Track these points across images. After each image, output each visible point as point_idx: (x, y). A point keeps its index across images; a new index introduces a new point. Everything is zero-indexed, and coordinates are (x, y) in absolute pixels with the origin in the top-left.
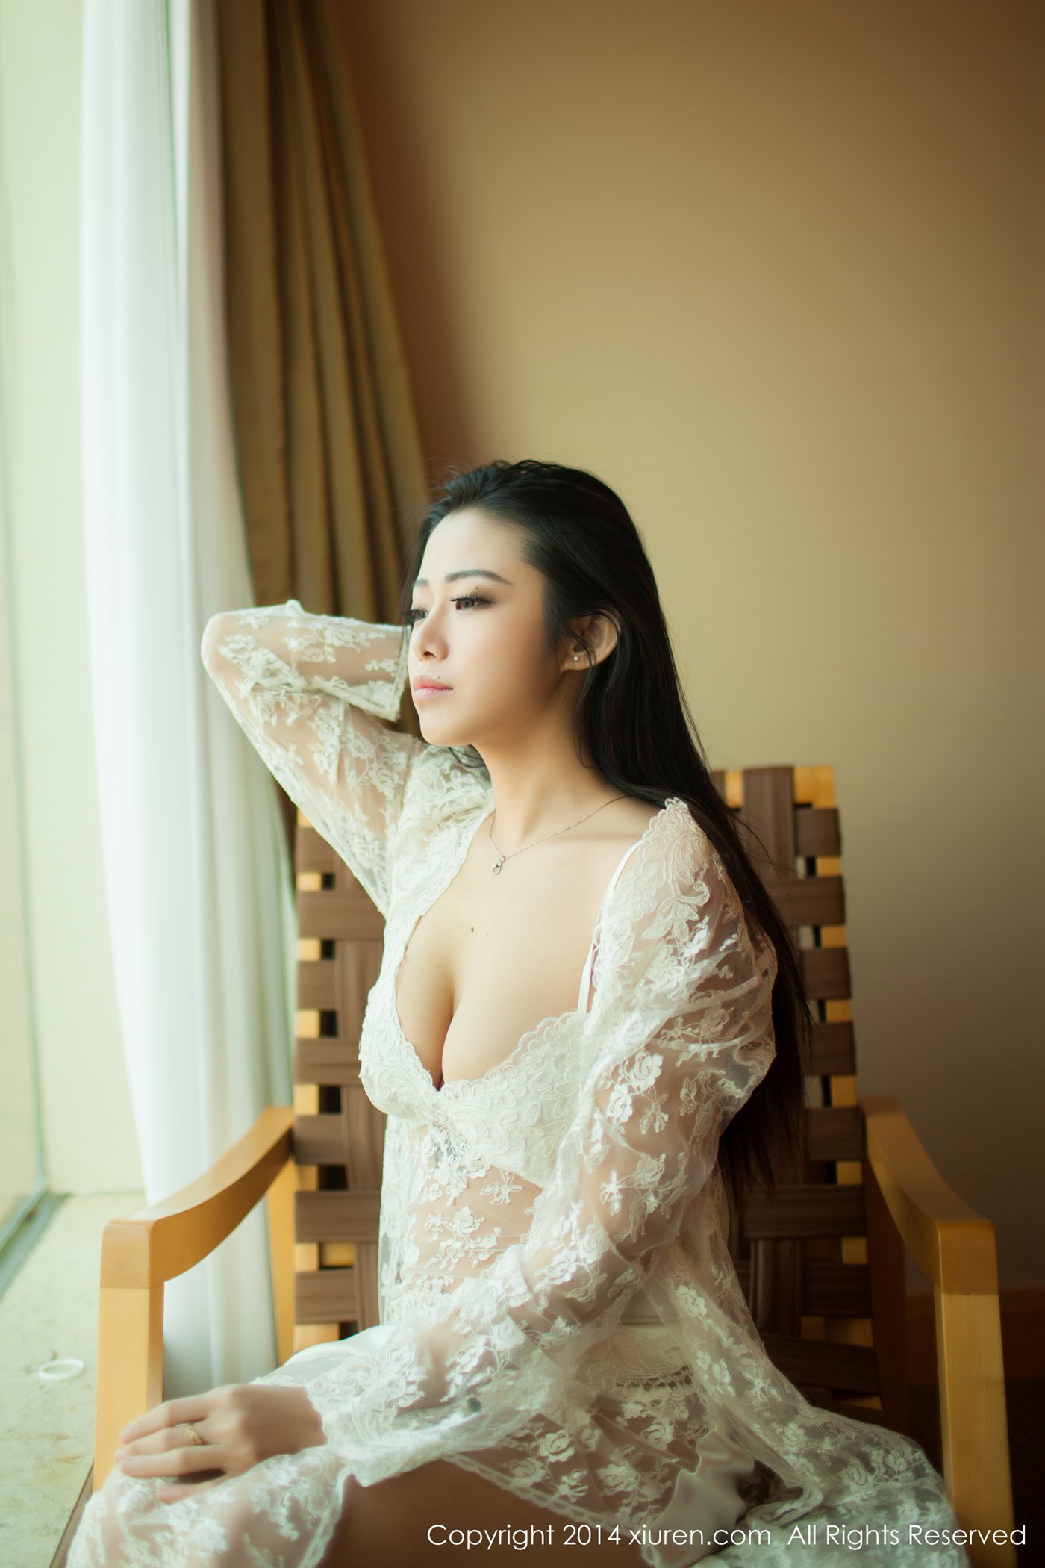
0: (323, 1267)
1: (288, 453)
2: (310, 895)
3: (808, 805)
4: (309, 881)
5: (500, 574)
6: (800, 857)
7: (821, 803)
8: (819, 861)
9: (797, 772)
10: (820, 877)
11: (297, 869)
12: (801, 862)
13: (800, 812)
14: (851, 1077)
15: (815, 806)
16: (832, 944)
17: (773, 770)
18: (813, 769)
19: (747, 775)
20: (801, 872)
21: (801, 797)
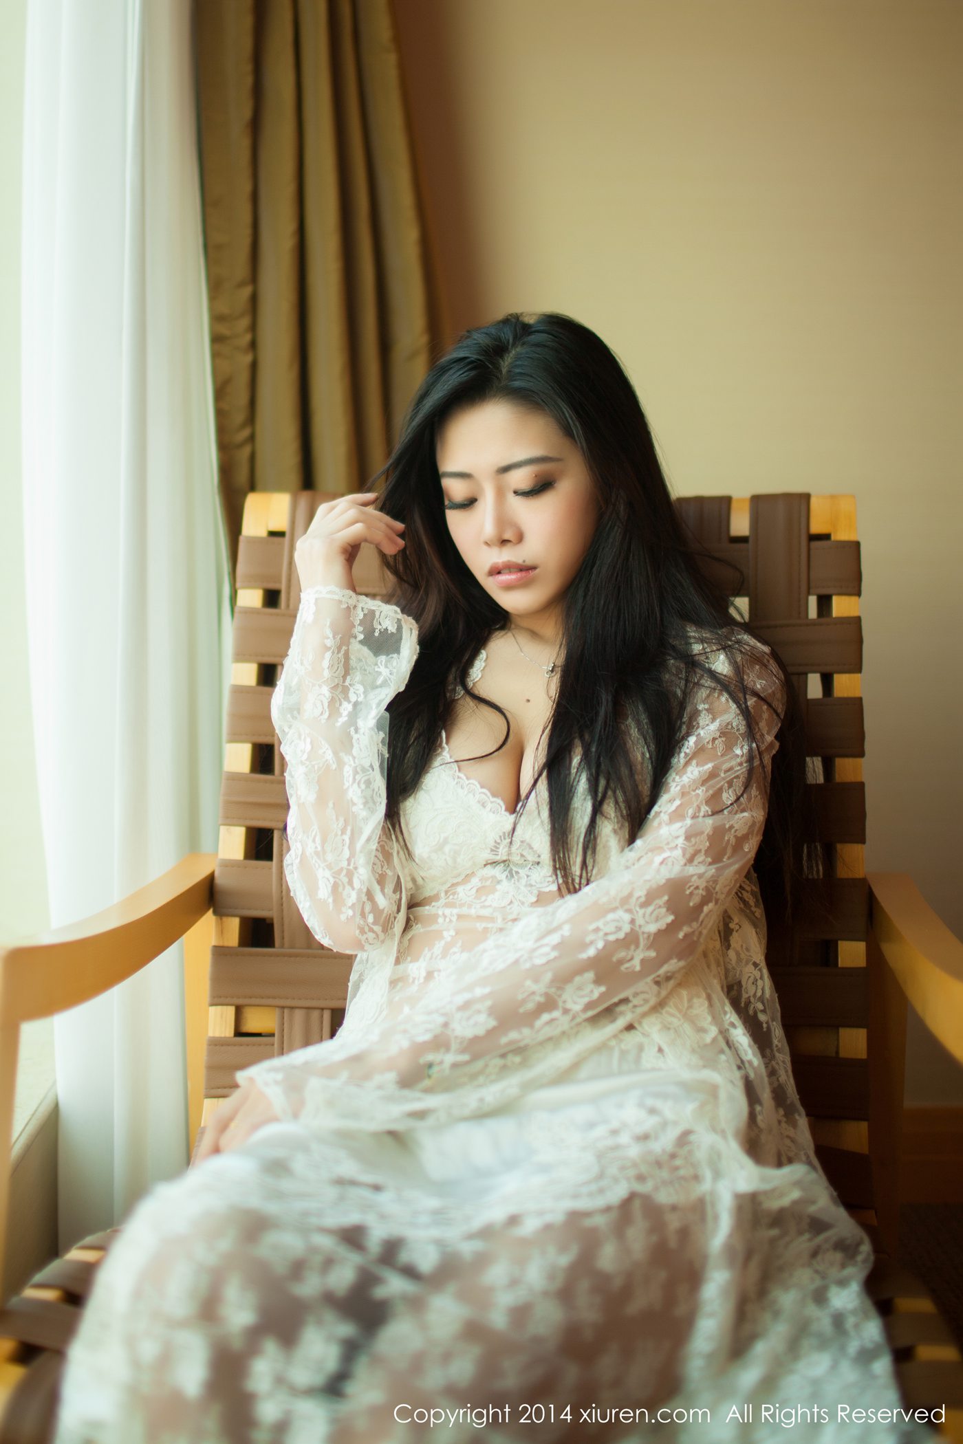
0: (239, 1033)
1: (256, 126)
2: (249, 611)
3: (827, 537)
4: (251, 598)
5: (550, 455)
6: (813, 594)
7: (841, 535)
8: (835, 599)
9: (813, 501)
10: (835, 618)
11: (238, 584)
12: (813, 601)
13: (815, 544)
14: (860, 846)
15: (833, 538)
16: (845, 695)
17: (788, 497)
18: (833, 497)
19: (758, 501)
20: (813, 612)
21: (816, 527)
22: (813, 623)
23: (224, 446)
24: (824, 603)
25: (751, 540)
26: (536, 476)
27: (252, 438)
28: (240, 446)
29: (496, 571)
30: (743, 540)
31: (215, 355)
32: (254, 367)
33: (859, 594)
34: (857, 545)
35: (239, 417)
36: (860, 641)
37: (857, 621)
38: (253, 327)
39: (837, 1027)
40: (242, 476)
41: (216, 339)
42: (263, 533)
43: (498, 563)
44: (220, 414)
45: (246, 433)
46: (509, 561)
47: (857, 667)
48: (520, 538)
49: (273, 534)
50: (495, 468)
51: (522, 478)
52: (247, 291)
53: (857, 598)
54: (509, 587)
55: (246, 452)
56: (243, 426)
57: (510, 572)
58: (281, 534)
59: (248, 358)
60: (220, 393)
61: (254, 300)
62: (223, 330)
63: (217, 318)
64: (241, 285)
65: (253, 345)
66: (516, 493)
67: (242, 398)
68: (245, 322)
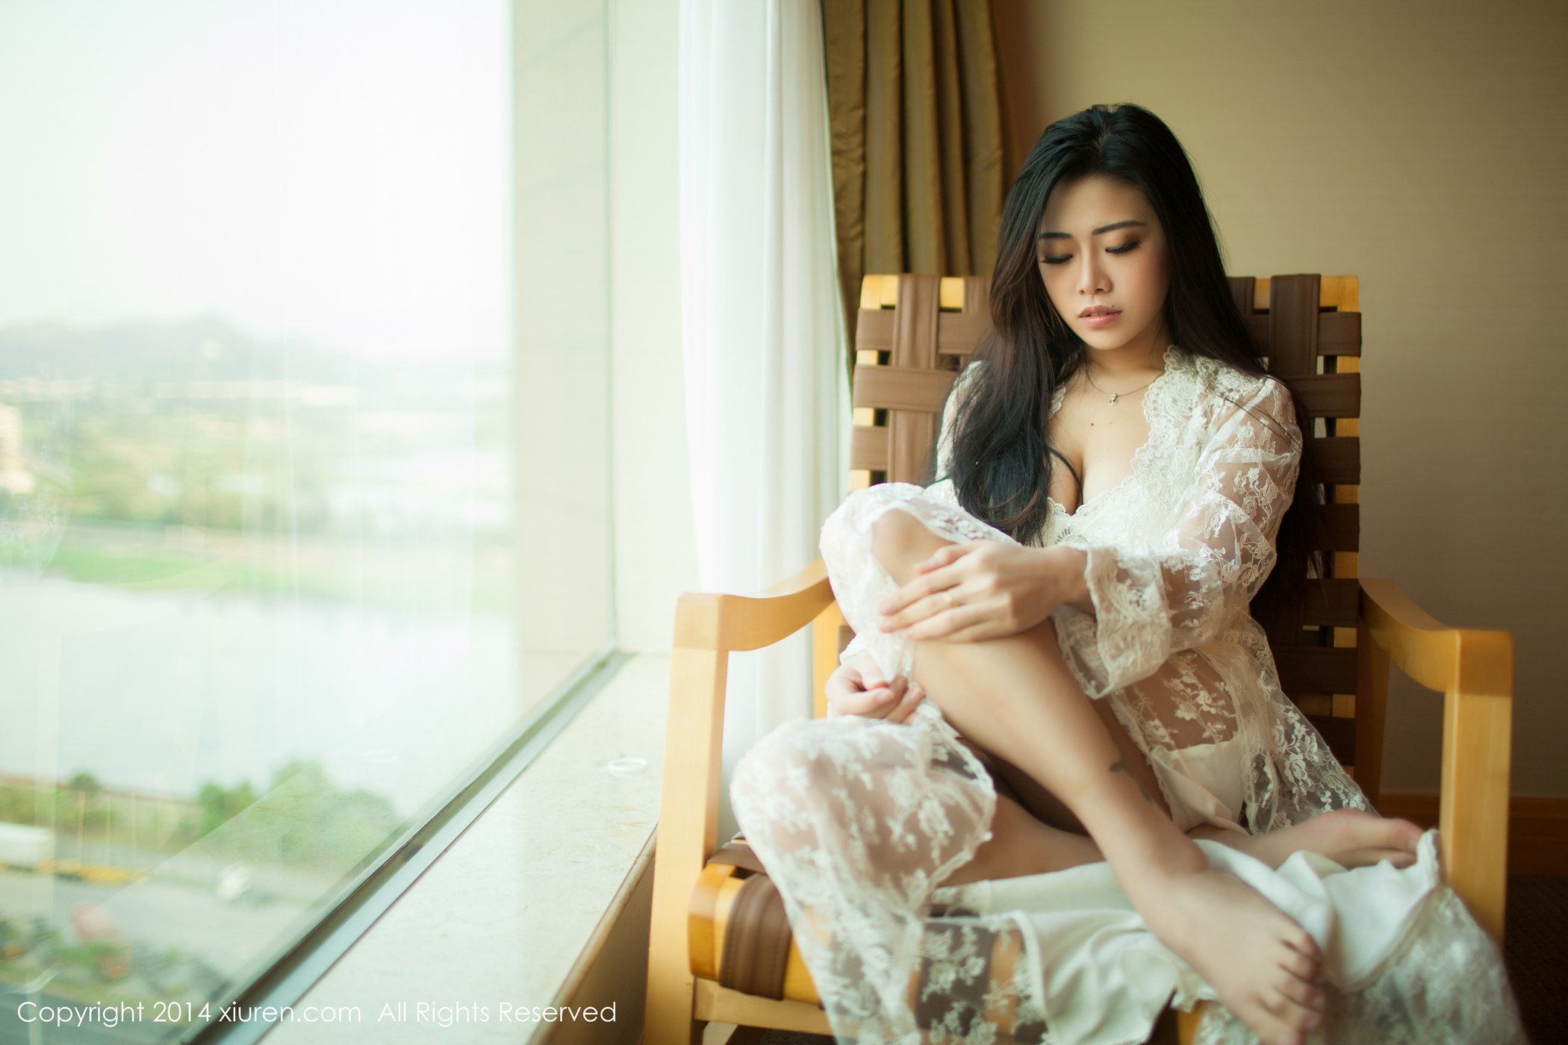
2: (868, 369)
3: (1334, 309)
4: (868, 358)
5: (1138, 220)
6: (1321, 355)
7: (1346, 308)
8: (1339, 360)
9: (1324, 281)
10: (1340, 374)
11: (858, 347)
12: (1320, 360)
13: (1324, 315)
14: (1353, 554)
15: (1338, 310)
16: (1345, 435)
17: (1302, 278)
18: (1339, 277)
19: (1277, 281)
20: (1320, 370)
21: (1325, 302)
22: (1320, 378)
23: (842, 240)
24: (1330, 362)
25: (1271, 312)
26: (1126, 237)
27: (862, 233)
28: (853, 239)
29: (1087, 314)
30: (1265, 312)
31: (835, 166)
32: (864, 175)
33: (1359, 355)
34: (1358, 316)
35: (853, 216)
36: (1358, 392)
37: (1357, 377)
38: (864, 144)
39: (1330, 694)
40: (854, 265)
41: (836, 153)
42: (877, 306)
43: (1090, 308)
44: (839, 213)
45: (858, 229)
46: (1100, 306)
47: (1356, 414)
48: (1111, 287)
49: (885, 307)
50: (1093, 229)
51: (1112, 239)
52: (860, 113)
53: (1357, 358)
54: (1097, 328)
55: (858, 244)
56: (855, 224)
57: (1099, 315)
58: (891, 308)
59: (860, 169)
60: (838, 197)
61: (865, 120)
62: (842, 146)
63: (836, 136)
64: (855, 108)
65: (864, 158)
66: (1108, 250)
67: (856, 202)
68: (857, 139)
